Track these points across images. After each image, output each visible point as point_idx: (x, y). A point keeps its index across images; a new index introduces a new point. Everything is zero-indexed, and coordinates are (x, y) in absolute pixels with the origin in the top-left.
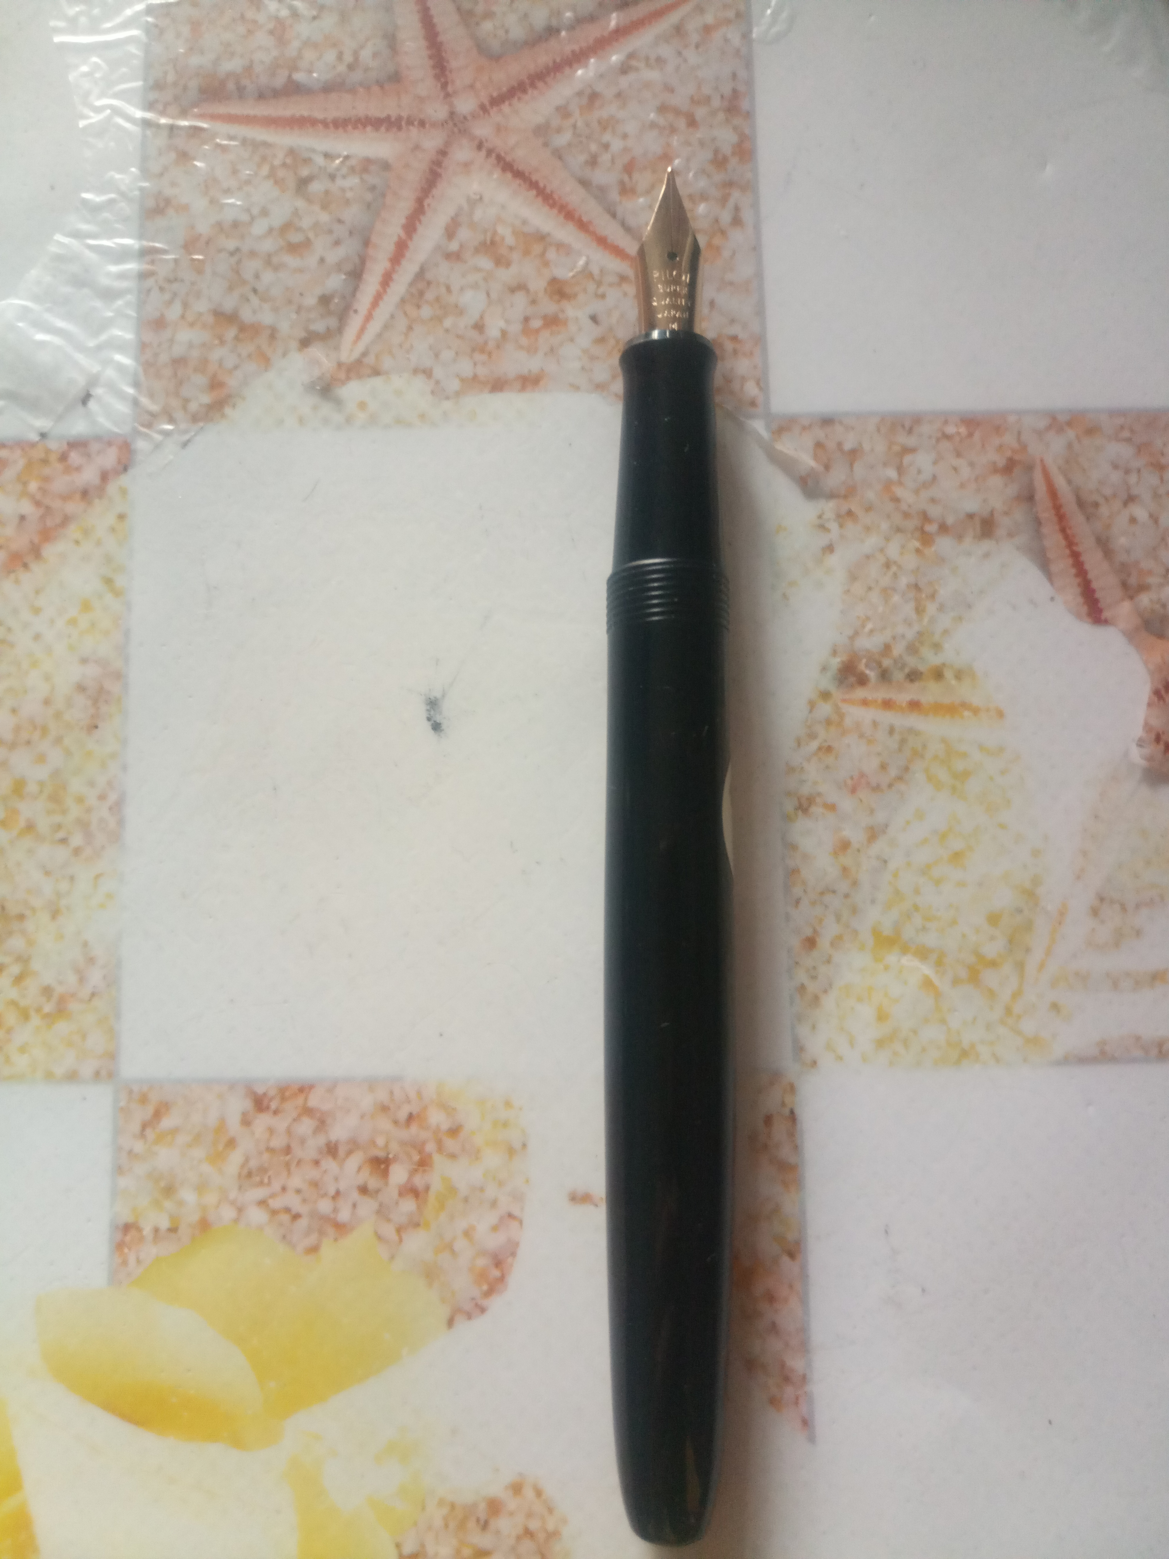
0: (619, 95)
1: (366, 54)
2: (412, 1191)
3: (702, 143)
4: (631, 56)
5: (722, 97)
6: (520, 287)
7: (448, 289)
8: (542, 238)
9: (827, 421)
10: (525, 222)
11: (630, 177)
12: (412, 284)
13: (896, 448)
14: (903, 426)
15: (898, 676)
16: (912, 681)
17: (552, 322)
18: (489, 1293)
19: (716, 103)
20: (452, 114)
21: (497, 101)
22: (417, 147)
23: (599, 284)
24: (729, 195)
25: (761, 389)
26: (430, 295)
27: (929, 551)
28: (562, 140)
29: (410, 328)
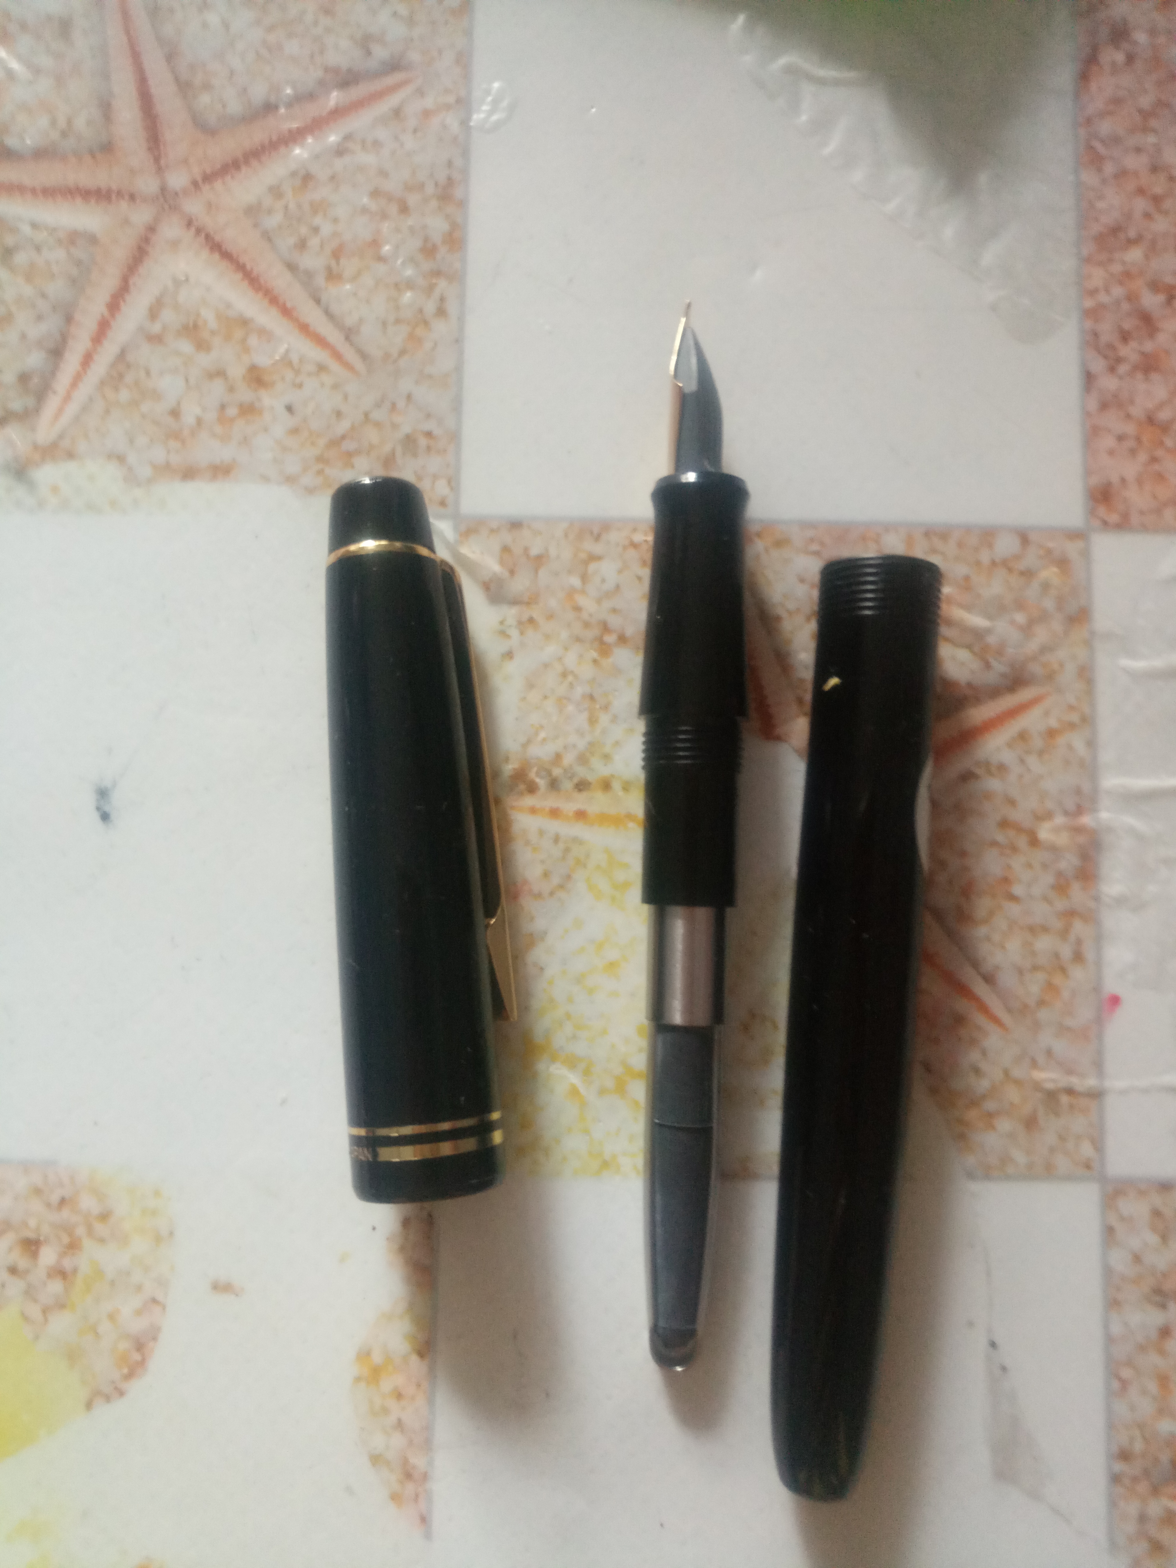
0: (333, 178)
1: (80, 123)
2: (61, 1273)
3: (412, 230)
4: (348, 137)
5: (436, 184)
6: (220, 373)
7: (148, 373)
8: (244, 322)
9: (515, 525)
10: (229, 306)
11: (338, 263)
12: (113, 365)
13: (583, 556)
14: (592, 533)
15: (567, 785)
16: (580, 790)
17: (248, 410)
18: (130, 1376)
19: (430, 189)
20: (163, 189)
21: (208, 178)
22: (126, 222)
23: (297, 372)
24: (436, 284)
25: (452, 489)
26: (129, 378)
27: (607, 662)
28: (273, 221)
29: (107, 412)
